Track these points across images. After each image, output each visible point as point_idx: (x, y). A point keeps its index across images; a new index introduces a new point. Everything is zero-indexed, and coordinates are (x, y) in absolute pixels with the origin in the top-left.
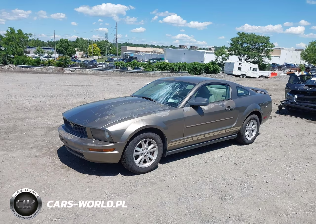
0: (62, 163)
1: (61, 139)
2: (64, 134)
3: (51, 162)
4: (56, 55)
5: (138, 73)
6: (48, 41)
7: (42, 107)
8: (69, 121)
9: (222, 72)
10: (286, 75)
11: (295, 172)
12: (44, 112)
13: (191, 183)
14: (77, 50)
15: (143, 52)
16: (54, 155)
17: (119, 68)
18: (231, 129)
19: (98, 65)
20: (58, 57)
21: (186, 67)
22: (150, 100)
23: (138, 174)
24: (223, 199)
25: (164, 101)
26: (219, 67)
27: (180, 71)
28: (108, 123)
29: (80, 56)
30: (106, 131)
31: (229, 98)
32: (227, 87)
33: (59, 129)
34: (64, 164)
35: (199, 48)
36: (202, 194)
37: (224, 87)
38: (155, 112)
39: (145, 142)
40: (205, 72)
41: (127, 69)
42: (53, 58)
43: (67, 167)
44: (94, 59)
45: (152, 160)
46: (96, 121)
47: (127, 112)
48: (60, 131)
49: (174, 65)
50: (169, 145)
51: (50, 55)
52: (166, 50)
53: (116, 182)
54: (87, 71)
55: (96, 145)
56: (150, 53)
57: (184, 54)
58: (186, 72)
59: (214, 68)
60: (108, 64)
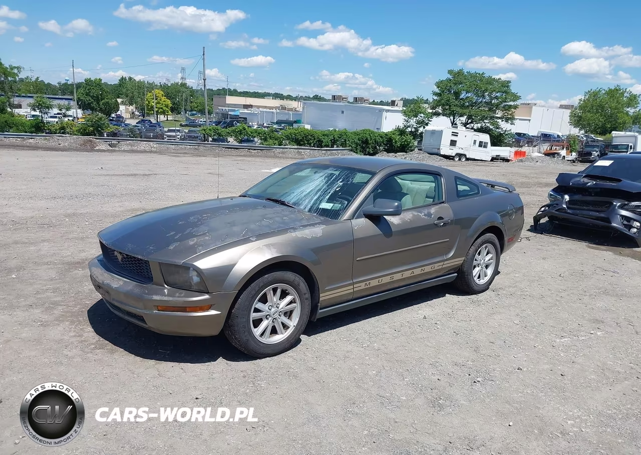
0: (97, 337)
1: (95, 286)
2: (102, 275)
3: (75, 336)
4: (76, 112)
5: (249, 149)
6: (58, 83)
7: (50, 219)
8: (113, 248)
9: (418, 150)
10: (544, 155)
11: (573, 347)
12: (55, 230)
13: (370, 373)
14: (123, 103)
15: (258, 107)
16: (79, 321)
17: (210, 139)
18: (445, 262)
19: (167, 134)
20: (81, 116)
21: (347, 140)
22: (283, 203)
23: (260, 358)
24: (436, 404)
25: (311, 207)
26: (413, 139)
27: (335, 146)
28: (198, 251)
29: (128, 116)
30: (191, 269)
31: (441, 201)
32: (436, 179)
33: (90, 266)
34: (102, 339)
35: (371, 101)
36: (393, 396)
37: (431, 178)
38: (294, 229)
39: (275, 290)
40: (384, 148)
41: (227, 142)
42: (70, 118)
43: (110, 346)
44: (157, 122)
45: (288, 328)
46: (171, 248)
47: (236, 229)
48: (94, 269)
49: (323, 135)
50: (324, 297)
51: (64, 111)
52: (305, 103)
53: (214, 375)
54: (144, 145)
55: (171, 299)
56: (274, 111)
57: (343, 112)
58: (347, 150)
59: (402, 142)
60: (187, 131)
